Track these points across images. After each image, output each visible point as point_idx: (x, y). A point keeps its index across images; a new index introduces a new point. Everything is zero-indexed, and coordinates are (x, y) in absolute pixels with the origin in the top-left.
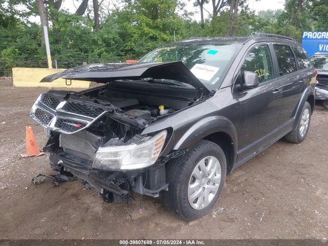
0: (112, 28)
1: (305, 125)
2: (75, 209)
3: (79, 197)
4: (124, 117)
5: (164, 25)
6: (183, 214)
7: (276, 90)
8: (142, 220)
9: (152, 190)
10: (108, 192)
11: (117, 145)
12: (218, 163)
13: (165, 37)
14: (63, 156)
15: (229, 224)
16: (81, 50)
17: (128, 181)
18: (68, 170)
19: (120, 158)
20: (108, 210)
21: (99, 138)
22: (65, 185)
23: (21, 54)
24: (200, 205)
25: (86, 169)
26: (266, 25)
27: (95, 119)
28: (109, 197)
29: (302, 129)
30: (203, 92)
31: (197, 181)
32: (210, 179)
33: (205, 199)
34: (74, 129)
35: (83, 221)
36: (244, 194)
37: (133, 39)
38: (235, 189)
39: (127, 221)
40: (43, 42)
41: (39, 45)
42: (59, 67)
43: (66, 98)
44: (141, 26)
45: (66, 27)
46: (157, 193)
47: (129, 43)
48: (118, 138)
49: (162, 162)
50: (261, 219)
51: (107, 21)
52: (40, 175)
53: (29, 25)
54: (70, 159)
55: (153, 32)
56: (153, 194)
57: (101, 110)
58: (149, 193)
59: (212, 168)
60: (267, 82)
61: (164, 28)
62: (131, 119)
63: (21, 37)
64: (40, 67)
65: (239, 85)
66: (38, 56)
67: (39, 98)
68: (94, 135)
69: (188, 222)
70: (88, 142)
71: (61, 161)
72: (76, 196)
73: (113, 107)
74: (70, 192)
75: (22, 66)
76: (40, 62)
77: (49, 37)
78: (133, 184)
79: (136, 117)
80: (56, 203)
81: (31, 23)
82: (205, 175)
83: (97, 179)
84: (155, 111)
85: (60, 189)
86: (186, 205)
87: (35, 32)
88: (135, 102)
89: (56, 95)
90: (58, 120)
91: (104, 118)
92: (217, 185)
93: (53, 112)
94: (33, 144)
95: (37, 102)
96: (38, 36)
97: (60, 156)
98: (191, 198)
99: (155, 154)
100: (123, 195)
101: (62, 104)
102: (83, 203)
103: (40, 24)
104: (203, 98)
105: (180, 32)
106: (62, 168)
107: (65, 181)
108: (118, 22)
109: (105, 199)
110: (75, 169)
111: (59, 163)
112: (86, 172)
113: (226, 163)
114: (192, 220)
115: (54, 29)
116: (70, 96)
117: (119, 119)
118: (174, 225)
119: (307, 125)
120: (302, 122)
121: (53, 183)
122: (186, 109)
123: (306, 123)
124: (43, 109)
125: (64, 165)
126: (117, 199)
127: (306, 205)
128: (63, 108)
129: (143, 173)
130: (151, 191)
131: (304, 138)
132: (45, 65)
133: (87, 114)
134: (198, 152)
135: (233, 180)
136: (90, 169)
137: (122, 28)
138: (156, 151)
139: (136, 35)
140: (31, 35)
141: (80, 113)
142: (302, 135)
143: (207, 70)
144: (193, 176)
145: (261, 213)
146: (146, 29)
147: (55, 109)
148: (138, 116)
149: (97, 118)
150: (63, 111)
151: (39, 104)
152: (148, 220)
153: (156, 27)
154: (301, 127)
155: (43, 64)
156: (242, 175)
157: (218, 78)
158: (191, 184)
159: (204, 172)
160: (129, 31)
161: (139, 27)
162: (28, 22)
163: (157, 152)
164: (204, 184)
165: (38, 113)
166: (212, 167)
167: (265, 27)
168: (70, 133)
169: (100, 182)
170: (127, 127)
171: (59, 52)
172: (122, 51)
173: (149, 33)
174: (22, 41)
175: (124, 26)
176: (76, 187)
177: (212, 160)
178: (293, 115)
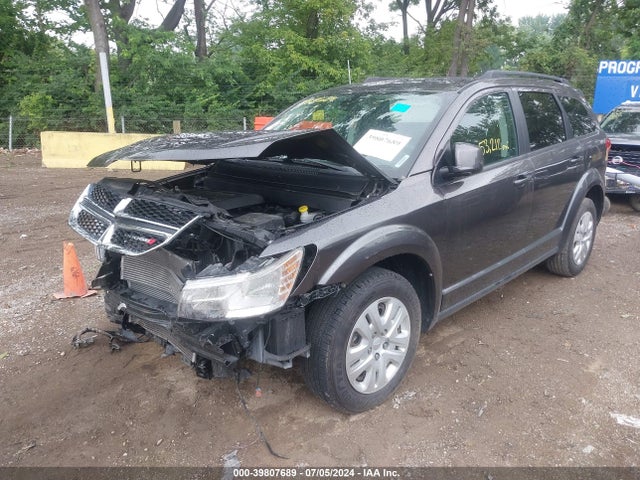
0: (231, 54)
1: (584, 243)
2: (147, 391)
3: (157, 371)
4: (232, 226)
5: (330, 49)
6: (336, 400)
7: (521, 177)
8: (266, 412)
9: (281, 355)
10: (205, 359)
11: (218, 275)
12: (403, 311)
13: (332, 71)
14: (126, 296)
15: (420, 419)
16: (170, 97)
17: (237, 338)
18: (137, 321)
19: (224, 298)
20: (207, 393)
21: (188, 263)
22: (131, 350)
23: (57, 106)
24: (370, 386)
25: (166, 318)
26: (531, 47)
27: (179, 230)
28: (205, 369)
29: (577, 250)
30: (377, 182)
31: (363, 341)
32: (388, 339)
33: (380, 375)
34: (144, 246)
35: (161, 411)
36: (455, 369)
37: (269, 76)
38: (440, 359)
39: (239, 412)
40: (98, 83)
41: (92, 88)
42: (129, 130)
43: (132, 193)
44: (286, 50)
45: (143, 54)
46: (288, 361)
47: (262, 85)
48: (220, 265)
49: (296, 305)
50: (481, 412)
51: (221, 40)
52: (88, 330)
53: (74, 50)
54: (139, 301)
55: (308, 62)
56: (281, 362)
57: (191, 214)
58: (274, 360)
59: (393, 319)
60: (505, 161)
61: (331, 55)
62: (244, 229)
63: (58, 73)
64: (93, 131)
65: (445, 170)
66: (89, 109)
67: (86, 192)
68: (180, 259)
69: (349, 415)
70: (171, 271)
71: (123, 305)
72: (150, 368)
73: (212, 209)
74: (140, 361)
75: (58, 129)
76: (94, 120)
77: (110, 74)
78: (246, 344)
79: (253, 228)
80: (115, 381)
81: (76, 46)
82: (379, 332)
83: (185, 336)
84: (292, 216)
85: (123, 357)
86: (343, 384)
87: (83, 64)
88: (257, 199)
89: (115, 187)
90: (116, 232)
91: (195, 228)
92: (403, 350)
93: (109, 218)
94: (75, 275)
95: (81, 199)
96: (90, 72)
97: (122, 295)
98: (353, 372)
99: (283, 289)
100: (227, 363)
101: (124, 203)
102: (163, 382)
103: (94, 47)
104: (377, 192)
105: (360, 62)
106: (126, 317)
107: (131, 342)
108: (242, 43)
109: (198, 371)
110: (147, 319)
111: (119, 308)
112: (167, 325)
113: (419, 310)
114: (355, 413)
115: (120, 58)
116: (140, 189)
117: (223, 231)
118: (323, 420)
119: (588, 243)
120: (577, 237)
121: (110, 345)
122: (343, 213)
123: (586, 238)
124: (91, 212)
125: (129, 312)
126: (218, 372)
127: (566, 388)
128: (125, 211)
129: (264, 326)
130: (279, 358)
131: (582, 268)
132: (102, 127)
133: (167, 221)
134: (365, 290)
135: (439, 343)
136: (173, 319)
137: (249, 53)
138: (285, 285)
139: (276, 68)
140: (76, 69)
141: (154, 218)
142: (579, 262)
143: (389, 141)
144: (356, 333)
145: (482, 402)
146: (295, 57)
147: (111, 212)
148: (257, 225)
149: (183, 228)
150: (126, 215)
151: (86, 203)
152: (277, 412)
153: (315, 53)
154: (577, 247)
155: (98, 124)
156: (457, 335)
157: (407, 157)
158: (352, 346)
159: (376, 325)
160: (263, 61)
161: (282, 53)
162: (71, 44)
163: (288, 285)
164: (377, 347)
165: (83, 219)
166: (393, 317)
167: (528, 51)
168: (136, 254)
169: (188, 341)
170: (239, 245)
171: (129, 102)
172: (249, 99)
173: (300, 65)
174: (59, 81)
175: (254, 51)
176: (151, 352)
177: (393, 304)
178: (559, 224)
